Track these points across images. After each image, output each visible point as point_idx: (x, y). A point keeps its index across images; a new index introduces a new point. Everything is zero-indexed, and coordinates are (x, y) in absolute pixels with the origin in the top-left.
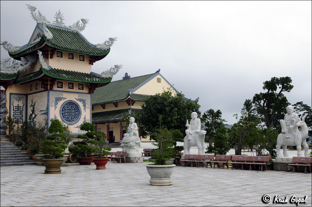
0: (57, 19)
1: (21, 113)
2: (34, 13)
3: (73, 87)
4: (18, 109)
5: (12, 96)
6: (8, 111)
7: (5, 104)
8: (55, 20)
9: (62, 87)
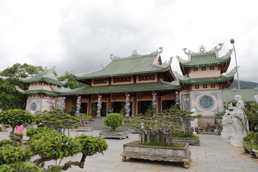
0: (200, 49)
1: (188, 105)
2: (186, 51)
3: (207, 87)
4: (187, 102)
5: (183, 96)
6: (181, 104)
7: (179, 100)
8: (199, 50)
9: (199, 88)
